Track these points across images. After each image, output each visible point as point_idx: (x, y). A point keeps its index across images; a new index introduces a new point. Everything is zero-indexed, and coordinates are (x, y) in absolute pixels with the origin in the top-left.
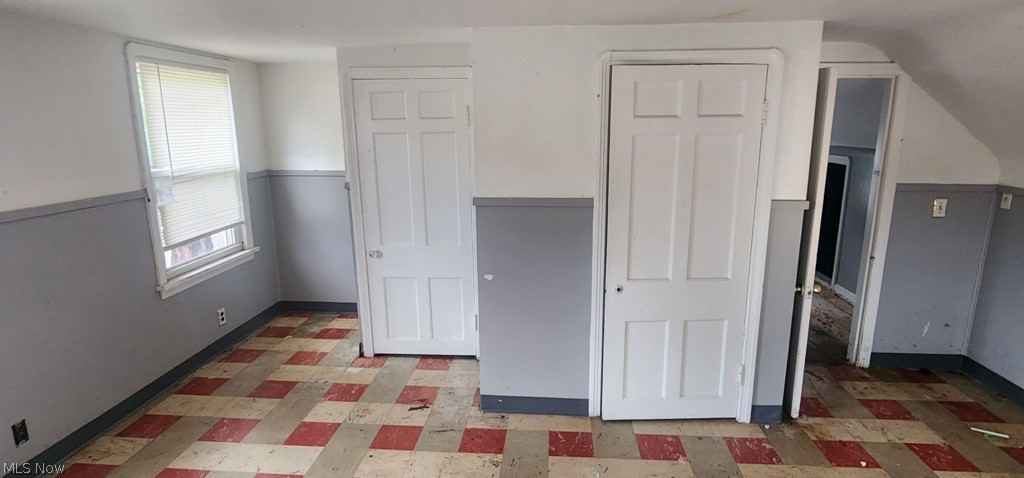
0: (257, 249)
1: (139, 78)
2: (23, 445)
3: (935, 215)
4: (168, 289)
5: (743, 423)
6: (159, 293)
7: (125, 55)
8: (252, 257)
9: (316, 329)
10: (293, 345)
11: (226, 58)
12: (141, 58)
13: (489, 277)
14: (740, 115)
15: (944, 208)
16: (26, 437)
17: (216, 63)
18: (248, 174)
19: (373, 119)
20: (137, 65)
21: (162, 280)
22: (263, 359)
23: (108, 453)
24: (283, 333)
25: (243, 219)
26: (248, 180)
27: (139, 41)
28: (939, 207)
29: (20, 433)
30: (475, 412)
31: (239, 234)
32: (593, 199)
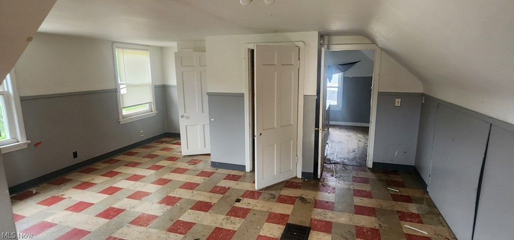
0: (157, 112)
1: (116, 53)
2: (76, 159)
3: (396, 105)
4: (122, 121)
5: (299, 178)
6: (119, 122)
7: (112, 46)
8: (155, 115)
9: (175, 142)
10: (164, 145)
11: (149, 46)
12: (118, 47)
13: (213, 120)
14: (292, 65)
15: (400, 102)
16: (77, 157)
17: (144, 48)
18: (155, 86)
19: (182, 66)
20: (116, 49)
21: (121, 118)
22: (153, 148)
23: (98, 166)
24: (163, 142)
25: (152, 101)
26: (155, 88)
27: (117, 42)
28: (398, 102)
29: (75, 155)
30: (209, 167)
31: (150, 106)
32: (244, 94)
